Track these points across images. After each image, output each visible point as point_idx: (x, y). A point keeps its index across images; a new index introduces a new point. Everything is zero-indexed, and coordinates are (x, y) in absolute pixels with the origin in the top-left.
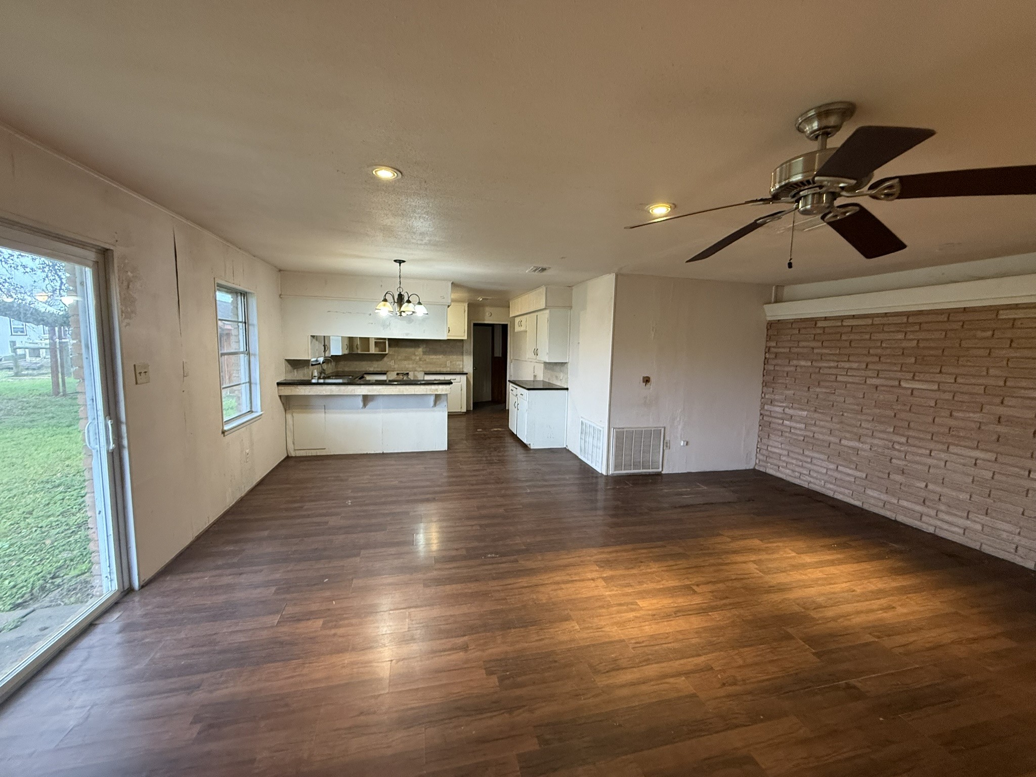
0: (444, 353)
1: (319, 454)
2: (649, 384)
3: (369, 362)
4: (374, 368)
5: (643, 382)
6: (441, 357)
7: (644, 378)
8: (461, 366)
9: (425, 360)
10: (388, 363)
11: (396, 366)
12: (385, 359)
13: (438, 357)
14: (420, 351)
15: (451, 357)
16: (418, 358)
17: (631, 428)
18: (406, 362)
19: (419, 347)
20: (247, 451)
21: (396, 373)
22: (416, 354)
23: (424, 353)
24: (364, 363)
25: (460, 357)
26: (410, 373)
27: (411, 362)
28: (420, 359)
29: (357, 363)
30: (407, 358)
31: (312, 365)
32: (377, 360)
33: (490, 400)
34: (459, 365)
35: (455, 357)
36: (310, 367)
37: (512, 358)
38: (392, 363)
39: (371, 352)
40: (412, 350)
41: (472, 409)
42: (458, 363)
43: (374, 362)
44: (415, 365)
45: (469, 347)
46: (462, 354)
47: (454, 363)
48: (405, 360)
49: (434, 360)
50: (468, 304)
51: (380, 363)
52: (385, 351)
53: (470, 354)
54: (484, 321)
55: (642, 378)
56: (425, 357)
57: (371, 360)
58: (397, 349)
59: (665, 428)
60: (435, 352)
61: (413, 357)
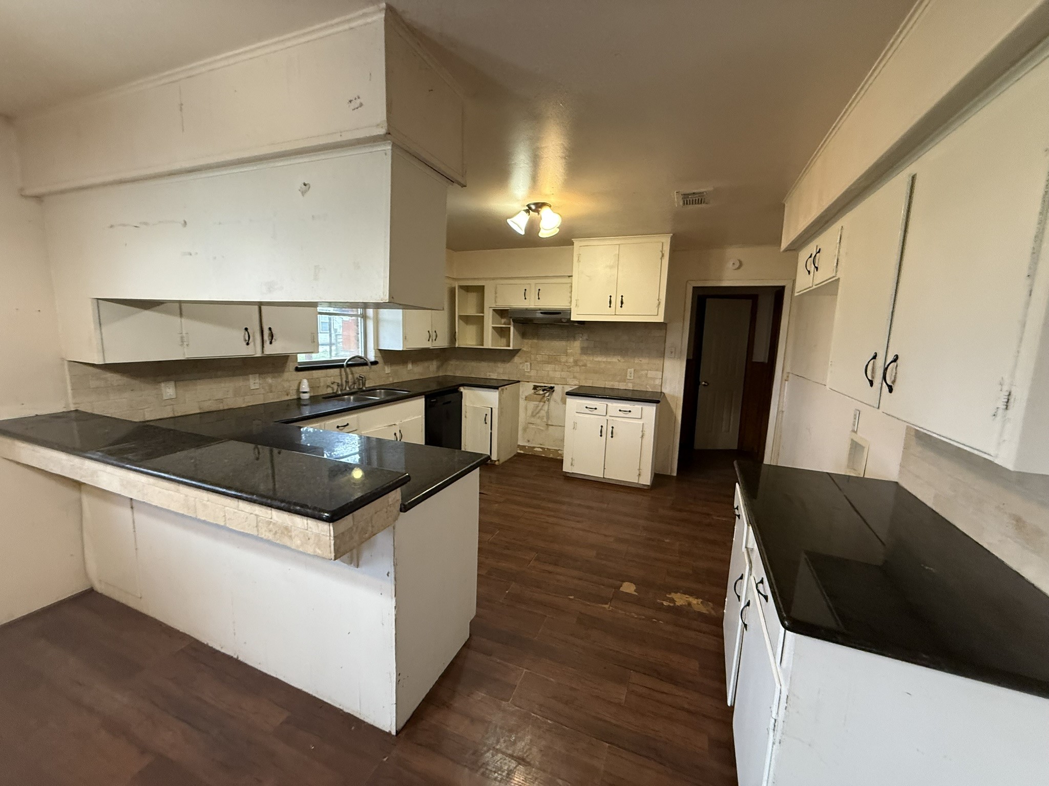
0: (623, 352)
3: (491, 364)
4: (499, 373)
6: (615, 359)
8: (658, 382)
9: (585, 365)
10: (521, 366)
11: (533, 373)
12: (516, 359)
13: (609, 360)
14: (576, 346)
15: (637, 361)
16: (571, 360)
18: (549, 368)
19: (575, 339)
21: (531, 385)
22: (569, 351)
23: (584, 351)
25: (658, 362)
26: (557, 388)
27: (558, 367)
28: (576, 362)
29: (474, 364)
30: (553, 360)
32: (504, 361)
33: (735, 446)
34: (654, 379)
35: (645, 361)
37: (788, 369)
38: (526, 367)
39: (485, 347)
41: (675, 474)
42: (651, 374)
43: (499, 365)
44: (564, 374)
45: (680, 337)
46: (662, 355)
47: (644, 372)
48: (549, 363)
49: (603, 366)
50: (672, 238)
51: (508, 365)
52: (509, 346)
53: (680, 358)
54: (720, 280)
56: (585, 357)
57: (495, 361)
58: (535, 341)
60: (606, 350)
61: (563, 359)
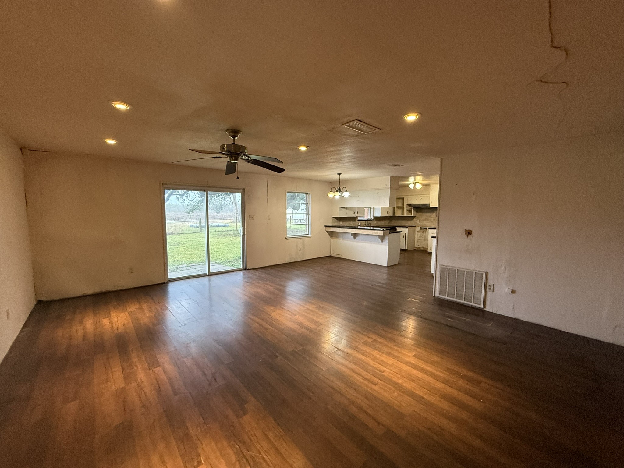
1: (337, 256)
2: (470, 236)
3: (406, 221)
4: (409, 224)
5: (465, 234)
7: (466, 231)
10: (416, 221)
11: (420, 224)
12: (415, 219)
17: (455, 267)
18: (425, 222)
20: (300, 247)
21: (419, 227)
24: (403, 221)
27: (428, 221)
30: (426, 219)
31: (358, 220)
36: (357, 221)
38: (418, 222)
39: (404, 216)
40: (428, 214)
51: (411, 221)
52: (412, 215)
55: (464, 231)
57: (408, 220)
58: (421, 213)
59: (487, 273)
61: (430, 219)
